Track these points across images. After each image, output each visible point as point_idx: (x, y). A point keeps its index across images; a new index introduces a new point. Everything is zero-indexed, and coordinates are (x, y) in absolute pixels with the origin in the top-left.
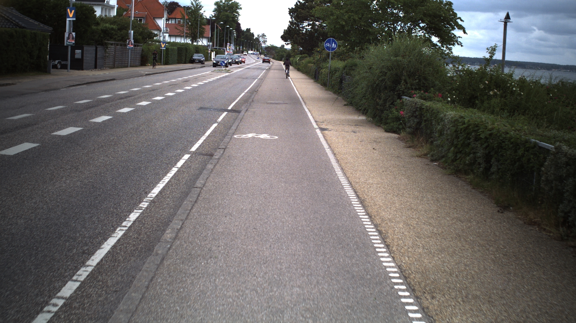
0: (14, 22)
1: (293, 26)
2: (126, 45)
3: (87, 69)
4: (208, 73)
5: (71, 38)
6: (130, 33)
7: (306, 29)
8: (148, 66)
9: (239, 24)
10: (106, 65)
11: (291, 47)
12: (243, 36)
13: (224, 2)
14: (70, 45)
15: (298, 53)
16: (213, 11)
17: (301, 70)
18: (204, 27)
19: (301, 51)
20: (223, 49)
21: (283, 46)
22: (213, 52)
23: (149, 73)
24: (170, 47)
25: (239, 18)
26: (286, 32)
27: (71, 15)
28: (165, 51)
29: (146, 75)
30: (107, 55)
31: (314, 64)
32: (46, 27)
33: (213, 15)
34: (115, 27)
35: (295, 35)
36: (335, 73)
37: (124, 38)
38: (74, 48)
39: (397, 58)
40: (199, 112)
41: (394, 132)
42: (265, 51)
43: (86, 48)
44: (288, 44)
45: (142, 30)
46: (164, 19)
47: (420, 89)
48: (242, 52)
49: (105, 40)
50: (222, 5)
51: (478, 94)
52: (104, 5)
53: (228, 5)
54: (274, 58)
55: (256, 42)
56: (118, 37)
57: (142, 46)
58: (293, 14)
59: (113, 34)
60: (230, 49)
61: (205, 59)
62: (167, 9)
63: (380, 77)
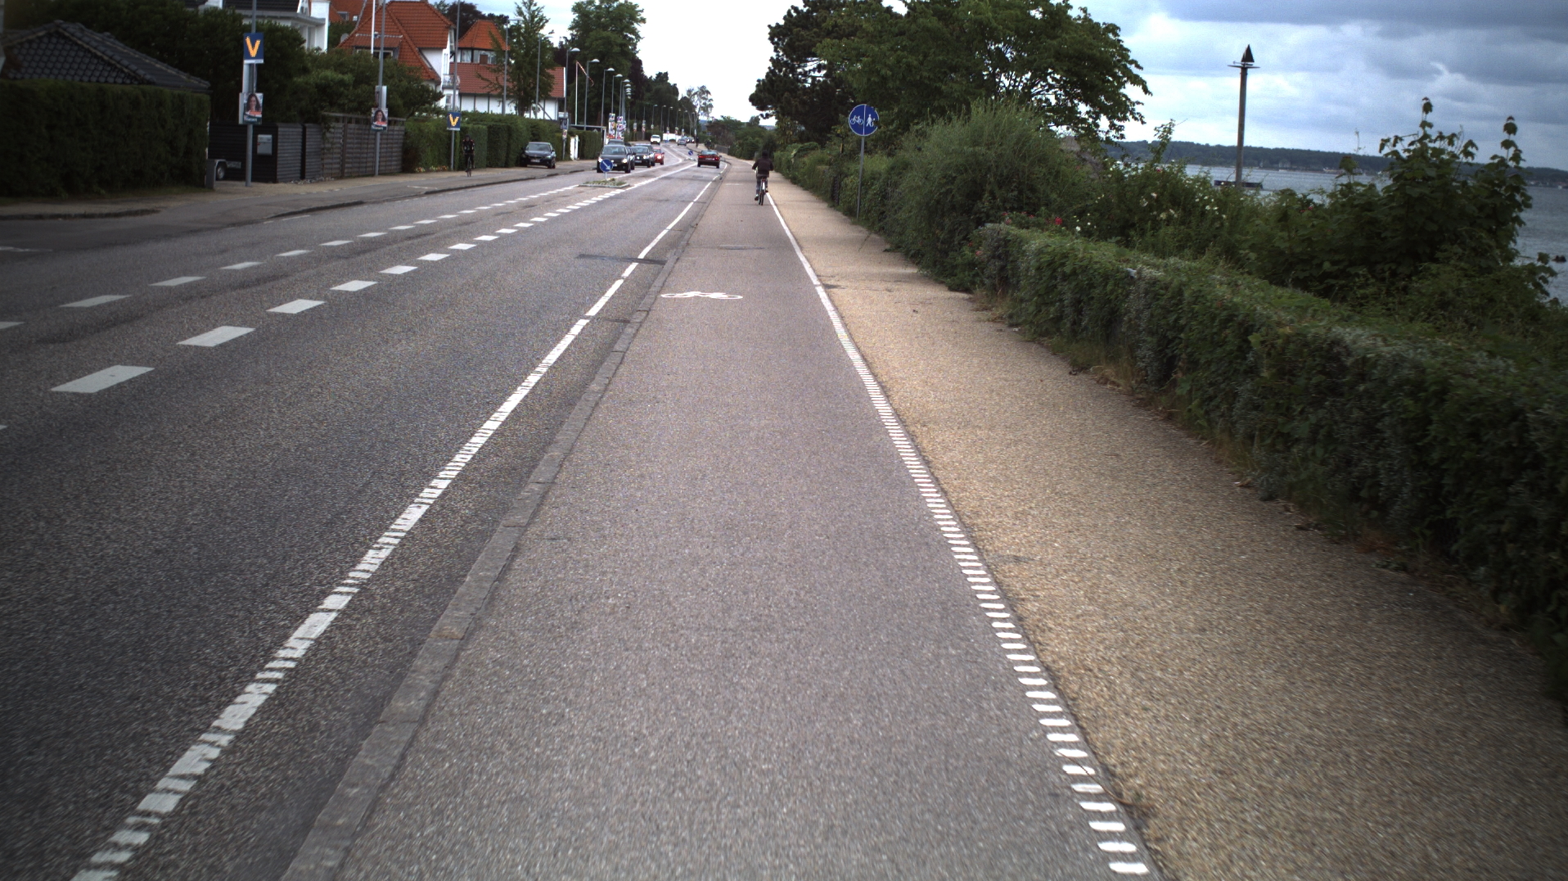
0: (126, 70)
1: (780, 71)
2: (368, 122)
3: (286, 180)
4: (571, 188)
5: (254, 108)
6: (380, 93)
7: (814, 78)
8: (419, 173)
9: (639, 62)
10: (325, 172)
11: (777, 123)
12: (648, 95)
13: (597, 2)
14: (251, 123)
15: (794, 137)
16: (570, 29)
17: (800, 181)
18: (550, 71)
19: (802, 133)
20: (599, 129)
21: (755, 120)
22: (574, 136)
23: (432, 189)
24: (470, 126)
25: (639, 46)
26: (761, 86)
27: (253, 53)
29: (428, 193)
30: (328, 146)
31: (830, 164)
32: (195, 81)
33: (569, 38)
34: (348, 78)
35: (786, 95)
36: (872, 184)
37: (366, 104)
38: (258, 129)
39: (977, 148)
40: (581, 261)
41: (967, 290)
42: (709, 134)
43: (282, 130)
44: (768, 116)
45: (405, 83)
46: (447, 51)
47: (1020, 209)
48: (648, 138)
49: (322, 108)
50: (592, 12)
51: (1136, 218)
52: (298, 19)
53: (609, 12)
54: (730, 153)
55: (683, 109)
56: (350, 101)
57: (405, 124)
58: (779, 39)
59: (342, 95)
60: (615, 129)
61: (554, 154)
62: (455, 28)
63: (943, 185)
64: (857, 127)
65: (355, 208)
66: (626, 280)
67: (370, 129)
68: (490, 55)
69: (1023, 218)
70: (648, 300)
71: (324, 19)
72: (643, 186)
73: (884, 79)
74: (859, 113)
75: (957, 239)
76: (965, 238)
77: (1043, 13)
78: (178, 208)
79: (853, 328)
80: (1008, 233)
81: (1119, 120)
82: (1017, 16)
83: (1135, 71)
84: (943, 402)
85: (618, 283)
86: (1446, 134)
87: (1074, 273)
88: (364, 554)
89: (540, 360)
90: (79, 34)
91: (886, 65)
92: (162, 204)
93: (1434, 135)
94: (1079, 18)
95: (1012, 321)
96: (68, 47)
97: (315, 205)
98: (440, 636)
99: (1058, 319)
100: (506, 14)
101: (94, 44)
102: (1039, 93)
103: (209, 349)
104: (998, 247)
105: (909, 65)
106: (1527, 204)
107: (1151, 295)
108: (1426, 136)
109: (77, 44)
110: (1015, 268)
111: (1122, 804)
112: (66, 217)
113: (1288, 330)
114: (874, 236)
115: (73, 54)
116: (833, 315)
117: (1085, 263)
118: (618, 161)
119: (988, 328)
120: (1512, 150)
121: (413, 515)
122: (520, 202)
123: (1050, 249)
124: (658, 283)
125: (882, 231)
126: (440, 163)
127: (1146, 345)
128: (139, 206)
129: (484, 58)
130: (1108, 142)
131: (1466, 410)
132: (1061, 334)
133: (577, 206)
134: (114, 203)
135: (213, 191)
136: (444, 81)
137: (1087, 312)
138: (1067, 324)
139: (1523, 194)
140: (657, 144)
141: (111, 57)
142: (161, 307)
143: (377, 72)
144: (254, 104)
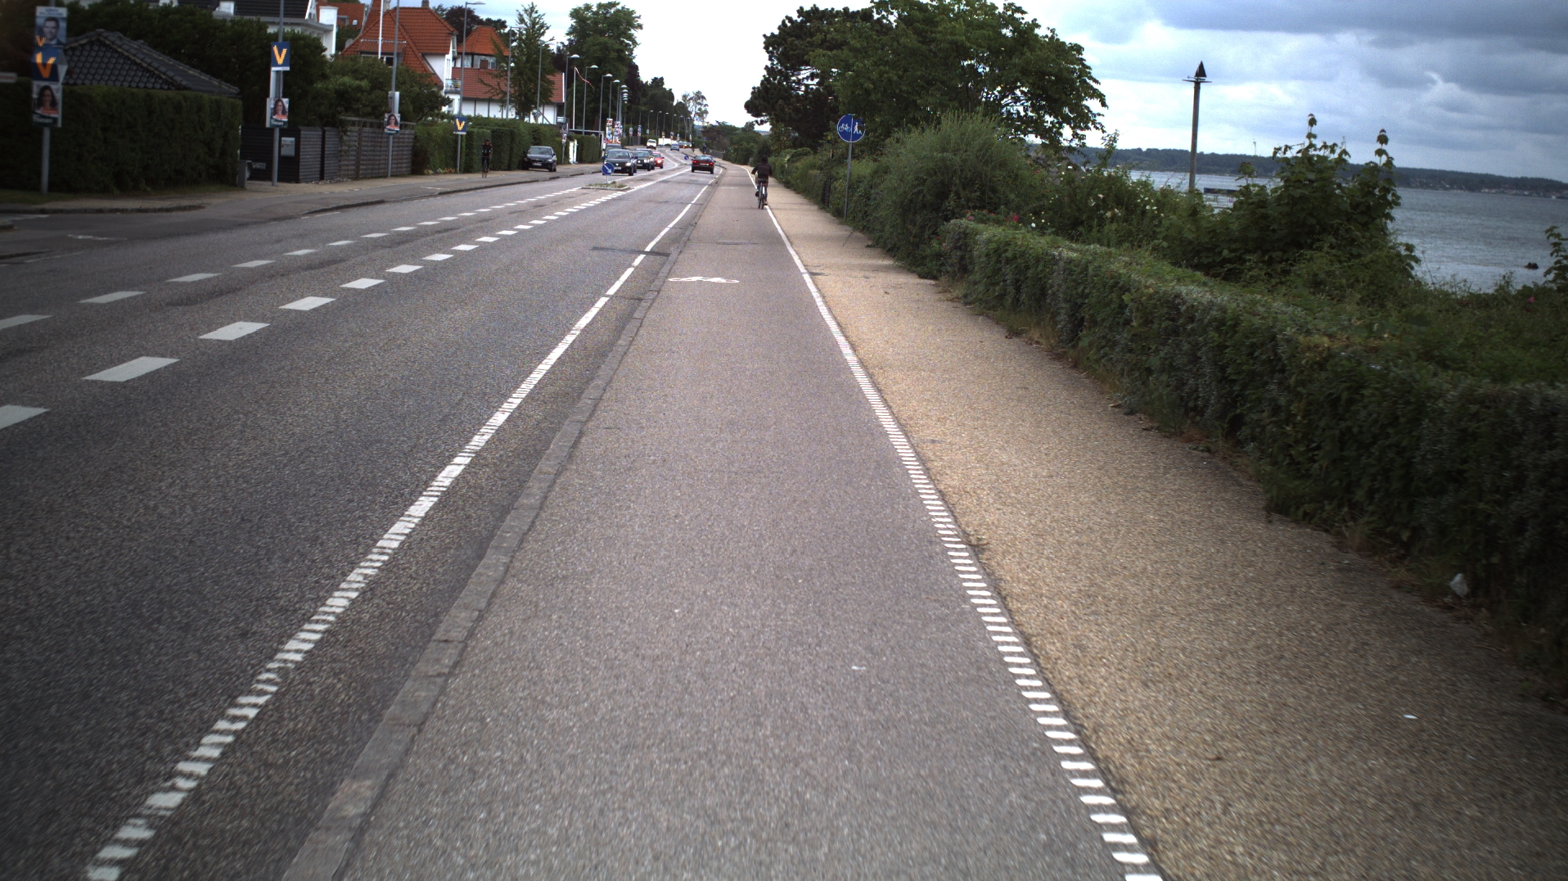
0: (164, 77)
1: (775, 79)
2: (381, 126)
3: (308, 180)
4: (574, 190)
5: (280, 112)
6: (392, 98)
7: (807, 86)
8: (429, 174)
9: (636, 68)
10: (342, 173)
11: (771, 129)
12: (643, 100)
13: (594, 9)
14: (278, 126)
15: (788, 143)
16: (567, 34)
17: (792, 185)
18: (550, 77)
19: (796, 138)
20: (597, 134)
21: (750, 126)
22: (573, 141)
23: (443, 189)
24: (475, 130)
25: (636, 52)
26: (757, 94)
27: (280, 61)
28: (464, 139)
29: (441, 194)
30: (345, 148)
31: (821, 169)
32: (225, 86)
33: (567, 43)
34: (364, 83)
35: (780, 102)
36: (858, 187)
37: (379, 109)
38: (284, 132)
39: (945, 154)
40: (595, 253)
41: (934, 278)
42: (704, 140)
43: (305, 133)
44: (762, 122)
45: (416, 89)
46: (449, 56)
47: (982, 208)
48: (643, 142)
49: (340, 113)
50: (590, 18)
51: (1085, 216)
52: (306, 25)
53: (606, 18)
54: (725, 158)
55: (678, 115)
56: (365, 106)
57: (415, 128)
58: (774, 48)
59: (358, 100)
60: (612, 133)
61: (555, 158)
62: (456, 32)
63: (915, 186)
64: (845, 134)
65: (378, 206)
66: (636, 268)
67: (383, 133)
68: (491, 60)
69: (984, 215)
70: (657, 283)
71: (332, 26)
72: (642, 189)
73: (867, 92)
74: (847, 121)
75: (927, 233)
76: (933, 233)
77: (1013, 32)
78: (219, 204)
79: (831, 304)
80: (967, 227)
81: (1082, 129)
82: (989, 36)
83: (1095, 85)
84: (899, 354)
85: (630, 271)
86: (1329, 143)
87: (1015, 257)
88: (472, 437)
89: (573, 325)
90: (119, 43)
91: (869, 79)
92: (205, 201)
93: (1318, 143)
94: (1047, 36)
95: (966, 300)
96: (109, 55)
97: (342, 203)
98: (541, 472)
99: (1001, 297)
100: (503, 19)
101: (134, 52)
102: (1008, 105)
103: (306, 312)
104: (959, 239)
105: (890, 80)
106: (1396, 203)
107: (1067, 272)
108: (1311, 146)
109: (117, 52)
110: (971, 258)
111: (970, 545)
112: (123, 211)
113: (1151, 290)
114: (858, 234)
115: (114, 61)
116: (819, 302)
117: (1023, 248)
118: (622, 164)
119: (945, 305)
120: (1384, 158)
121: (499, 418)
122: (529, 203)
123: (996, 239)
124: (665, 270)
125: (864, 229)
126: (447, 166)
127: (1063, 311)
128: (186, 202)
129: (484, 64)
130: (1070, 149)
131: (1247, 337)
132: (1004, 308)
133: (583, 206)
134: (160, 199)
135: (246, 189)
136: (447, 86)
137: (1024, 289)
138: (1009, 300)
139: (1394, 195)
140: (654, 148)
141: (149, 65)
142: (253, 283)
143: (391, 78)
144: (280, 108)
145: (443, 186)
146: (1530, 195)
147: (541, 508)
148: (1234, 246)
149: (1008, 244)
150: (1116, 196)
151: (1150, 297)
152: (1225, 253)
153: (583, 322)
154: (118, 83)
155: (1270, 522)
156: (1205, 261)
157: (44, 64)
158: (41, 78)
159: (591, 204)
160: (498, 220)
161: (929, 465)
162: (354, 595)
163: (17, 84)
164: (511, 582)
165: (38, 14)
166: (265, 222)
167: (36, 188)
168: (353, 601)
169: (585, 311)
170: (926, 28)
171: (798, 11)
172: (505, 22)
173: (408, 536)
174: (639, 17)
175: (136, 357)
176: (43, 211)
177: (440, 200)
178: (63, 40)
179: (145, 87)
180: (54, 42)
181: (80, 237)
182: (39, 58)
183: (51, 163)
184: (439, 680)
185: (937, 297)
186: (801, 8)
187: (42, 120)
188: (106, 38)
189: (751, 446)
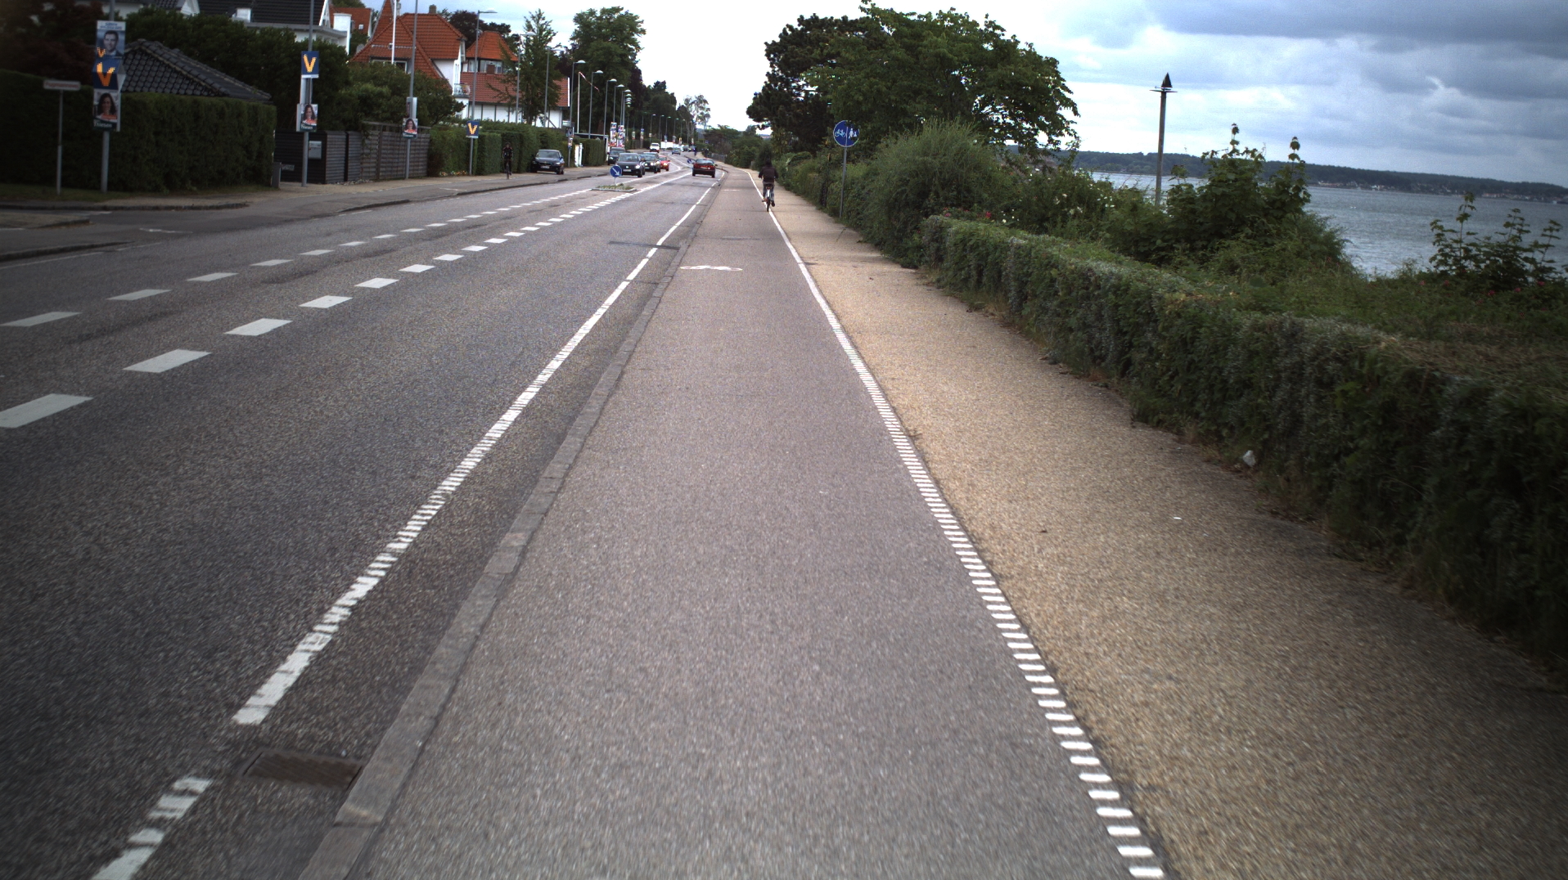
0: (203, 84)
1: (776, 85)
2: (400, 130)
3: (334, 182)
4: (584, 191)
5: (310, 117)
6: (410, 103)
7: (807, 92)
8: (444, 176)
9: (639, 72)
10: (364, 174)
11: (773, 133)
12: (646, 104)
13: (598, 14)
14: (307, 130)
15: (788, 147)
16: (571, 39)
17: (793, 188)
18: (556, 82)
19: (796, 143)
20: (602, 138)
21: (752, 130)
22: (578, 144)
23: (461, 191)
24: (487, 134)
25: (639, 56)
26: (758, 99)
27: (310, 69)
28: (476, 143)
29: (460, 194)
30: (366, 151)
31: (820, 172)
32: (258, 93)
33: (570, 47)
34: (385, 90)
35: (781, 108)
36: (852, 188)
37: (397, 114)
38: (313, 137)
39: (925, 158)
40: (613, 246)
41: (915, 267)
42: (707, 143)
43: (330, 136)
44: (764, 127)
45: (431, 95)
46: (458, 62)
47: (958, 205)
48: (646, 146)
49: (362, 118)
50: (594, 23)
51: (1050, 213)
52: (323, 32)
53: (610, 23)
54: (727, 162)
55: (681, 119)
56: (384, 112)
57: (431, 132)
58: (775, 56)
59: (379, 106)
60: (616, 137)
61: (562, 161)
62: (465, 38)
63: (899, 187)
64: (840, 139)
66: (650, 259)
68: (498, 65)
69: (959, 212)
70: (671, 270)
71: (346, 32)
72: (648, 191)
73: (859, 103)
74: (842, 127)
75: (909, 228)
76: (915, 228)
77: (994, 47)
78: (260, 203)
80: (943, 222)
81: (1056, 135)
82: (971, 49)
83: (1067, 95)
84: (875, 323)
85: (644, 262)
86: (1251, 149)
87: (977, 246)
88: (536, 376)
89: (603, 302)
90: (160, 52)
93: (1241, 148)
94: (1025, 52)
95: (939, 284)
96: (151, 63)
97: (372, 202)
98: (596, 395)
99: (966, 280)
100: (507, 24)
101: (175, 61)
102: (988, 113)
104: (936, 232)
105: (879, 91)
107: (1017, 256)
108: (1235, 151)
109: (158, 60)
110: (944, 248)
112: (178, 208)
113: (1072, 267)
114: (848, 231)
115: (156, 68)
116: (812, 285)
117: (985, 238)
118: (632, 167)
120: (1296, 160)
122: (544, 203)
123: (963, 231)
124: (677, 260)
126: (460, 168)
127: (1012, 288)
128: (232, 201)
129: (491, 69)
130: (1045, 152)
131: (1135, 298)
132: (969, 289)
133: (596, 206)
134: (207, 198)
135: (279, 190)
136: (456, 91)
137: (985, 272)
138: (972, 282)
139: (1305, 193)
140: (658, 151)
141: (189, 72)
142: (325, 266)
143: (409, 84)
144: (310, 115)
145: (460, 188)
146: (1531, 200)
147: (601, 413)
148: (1167, 237)
149: (972, 235)
150: (1079, 195)
151: (1072, 272)
152: (1159, 242)
153: (611, 300)
154: (168, 91)
155: (1134, 427)
156: (1142, 249)
157: (105, 74)
158: (101, 86)
159: (602, 204)
160: (519, 218)
161: (888, 392)
162: (479, 460)
163: (81, 92)
164: (586, 453)
165: (98, 27)
166: (308, 219)
167: (96, 187)
168: (479, 464)
169: (611, 292)
170: (914, 42)
171: (799, 20)
172: (509, 26)
173: (506, 431)
174: (642, 22)
175: (257, 319)
176: (105, 208)
177: (460, 201)
178: (122, 51)
179: (193, 94)
180: (113, 53)
181: (151, 230)
182: (100, 68)
183: (110, 164)
184: (553, 495)
185: (914, 282)
186: (802, 17)
187: (102, 125)
188: (147, 47)
189: (753, 381)
